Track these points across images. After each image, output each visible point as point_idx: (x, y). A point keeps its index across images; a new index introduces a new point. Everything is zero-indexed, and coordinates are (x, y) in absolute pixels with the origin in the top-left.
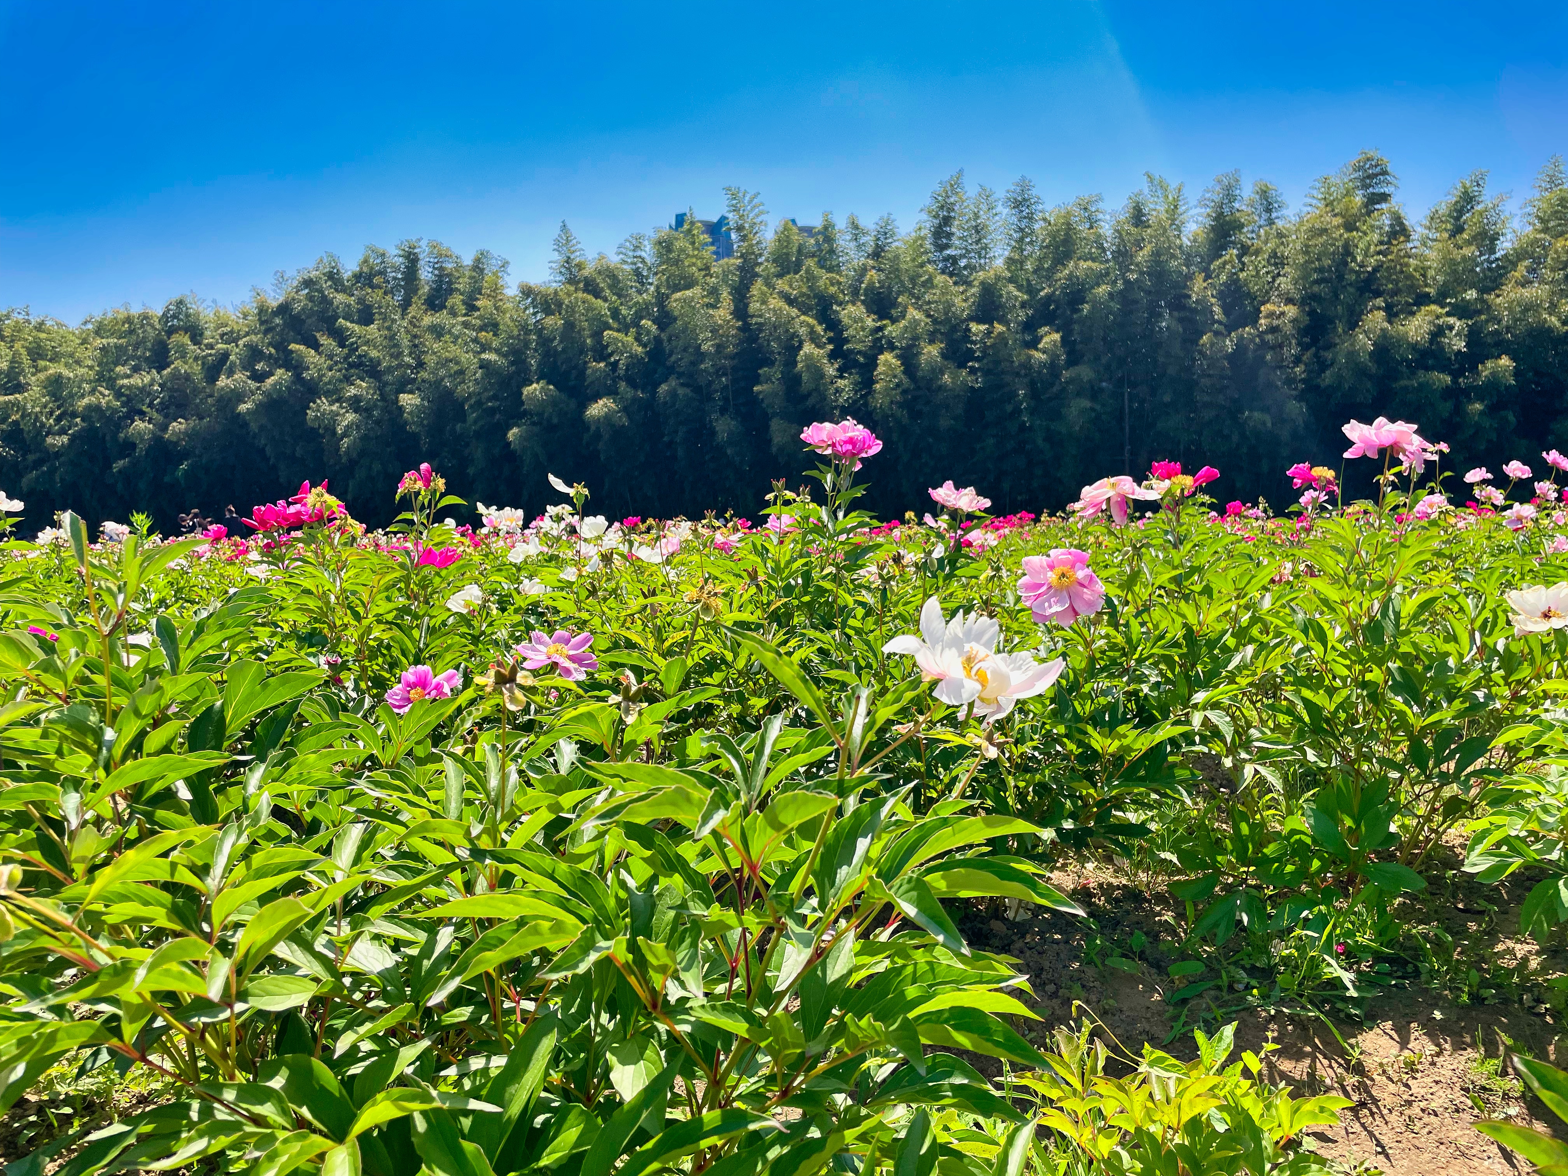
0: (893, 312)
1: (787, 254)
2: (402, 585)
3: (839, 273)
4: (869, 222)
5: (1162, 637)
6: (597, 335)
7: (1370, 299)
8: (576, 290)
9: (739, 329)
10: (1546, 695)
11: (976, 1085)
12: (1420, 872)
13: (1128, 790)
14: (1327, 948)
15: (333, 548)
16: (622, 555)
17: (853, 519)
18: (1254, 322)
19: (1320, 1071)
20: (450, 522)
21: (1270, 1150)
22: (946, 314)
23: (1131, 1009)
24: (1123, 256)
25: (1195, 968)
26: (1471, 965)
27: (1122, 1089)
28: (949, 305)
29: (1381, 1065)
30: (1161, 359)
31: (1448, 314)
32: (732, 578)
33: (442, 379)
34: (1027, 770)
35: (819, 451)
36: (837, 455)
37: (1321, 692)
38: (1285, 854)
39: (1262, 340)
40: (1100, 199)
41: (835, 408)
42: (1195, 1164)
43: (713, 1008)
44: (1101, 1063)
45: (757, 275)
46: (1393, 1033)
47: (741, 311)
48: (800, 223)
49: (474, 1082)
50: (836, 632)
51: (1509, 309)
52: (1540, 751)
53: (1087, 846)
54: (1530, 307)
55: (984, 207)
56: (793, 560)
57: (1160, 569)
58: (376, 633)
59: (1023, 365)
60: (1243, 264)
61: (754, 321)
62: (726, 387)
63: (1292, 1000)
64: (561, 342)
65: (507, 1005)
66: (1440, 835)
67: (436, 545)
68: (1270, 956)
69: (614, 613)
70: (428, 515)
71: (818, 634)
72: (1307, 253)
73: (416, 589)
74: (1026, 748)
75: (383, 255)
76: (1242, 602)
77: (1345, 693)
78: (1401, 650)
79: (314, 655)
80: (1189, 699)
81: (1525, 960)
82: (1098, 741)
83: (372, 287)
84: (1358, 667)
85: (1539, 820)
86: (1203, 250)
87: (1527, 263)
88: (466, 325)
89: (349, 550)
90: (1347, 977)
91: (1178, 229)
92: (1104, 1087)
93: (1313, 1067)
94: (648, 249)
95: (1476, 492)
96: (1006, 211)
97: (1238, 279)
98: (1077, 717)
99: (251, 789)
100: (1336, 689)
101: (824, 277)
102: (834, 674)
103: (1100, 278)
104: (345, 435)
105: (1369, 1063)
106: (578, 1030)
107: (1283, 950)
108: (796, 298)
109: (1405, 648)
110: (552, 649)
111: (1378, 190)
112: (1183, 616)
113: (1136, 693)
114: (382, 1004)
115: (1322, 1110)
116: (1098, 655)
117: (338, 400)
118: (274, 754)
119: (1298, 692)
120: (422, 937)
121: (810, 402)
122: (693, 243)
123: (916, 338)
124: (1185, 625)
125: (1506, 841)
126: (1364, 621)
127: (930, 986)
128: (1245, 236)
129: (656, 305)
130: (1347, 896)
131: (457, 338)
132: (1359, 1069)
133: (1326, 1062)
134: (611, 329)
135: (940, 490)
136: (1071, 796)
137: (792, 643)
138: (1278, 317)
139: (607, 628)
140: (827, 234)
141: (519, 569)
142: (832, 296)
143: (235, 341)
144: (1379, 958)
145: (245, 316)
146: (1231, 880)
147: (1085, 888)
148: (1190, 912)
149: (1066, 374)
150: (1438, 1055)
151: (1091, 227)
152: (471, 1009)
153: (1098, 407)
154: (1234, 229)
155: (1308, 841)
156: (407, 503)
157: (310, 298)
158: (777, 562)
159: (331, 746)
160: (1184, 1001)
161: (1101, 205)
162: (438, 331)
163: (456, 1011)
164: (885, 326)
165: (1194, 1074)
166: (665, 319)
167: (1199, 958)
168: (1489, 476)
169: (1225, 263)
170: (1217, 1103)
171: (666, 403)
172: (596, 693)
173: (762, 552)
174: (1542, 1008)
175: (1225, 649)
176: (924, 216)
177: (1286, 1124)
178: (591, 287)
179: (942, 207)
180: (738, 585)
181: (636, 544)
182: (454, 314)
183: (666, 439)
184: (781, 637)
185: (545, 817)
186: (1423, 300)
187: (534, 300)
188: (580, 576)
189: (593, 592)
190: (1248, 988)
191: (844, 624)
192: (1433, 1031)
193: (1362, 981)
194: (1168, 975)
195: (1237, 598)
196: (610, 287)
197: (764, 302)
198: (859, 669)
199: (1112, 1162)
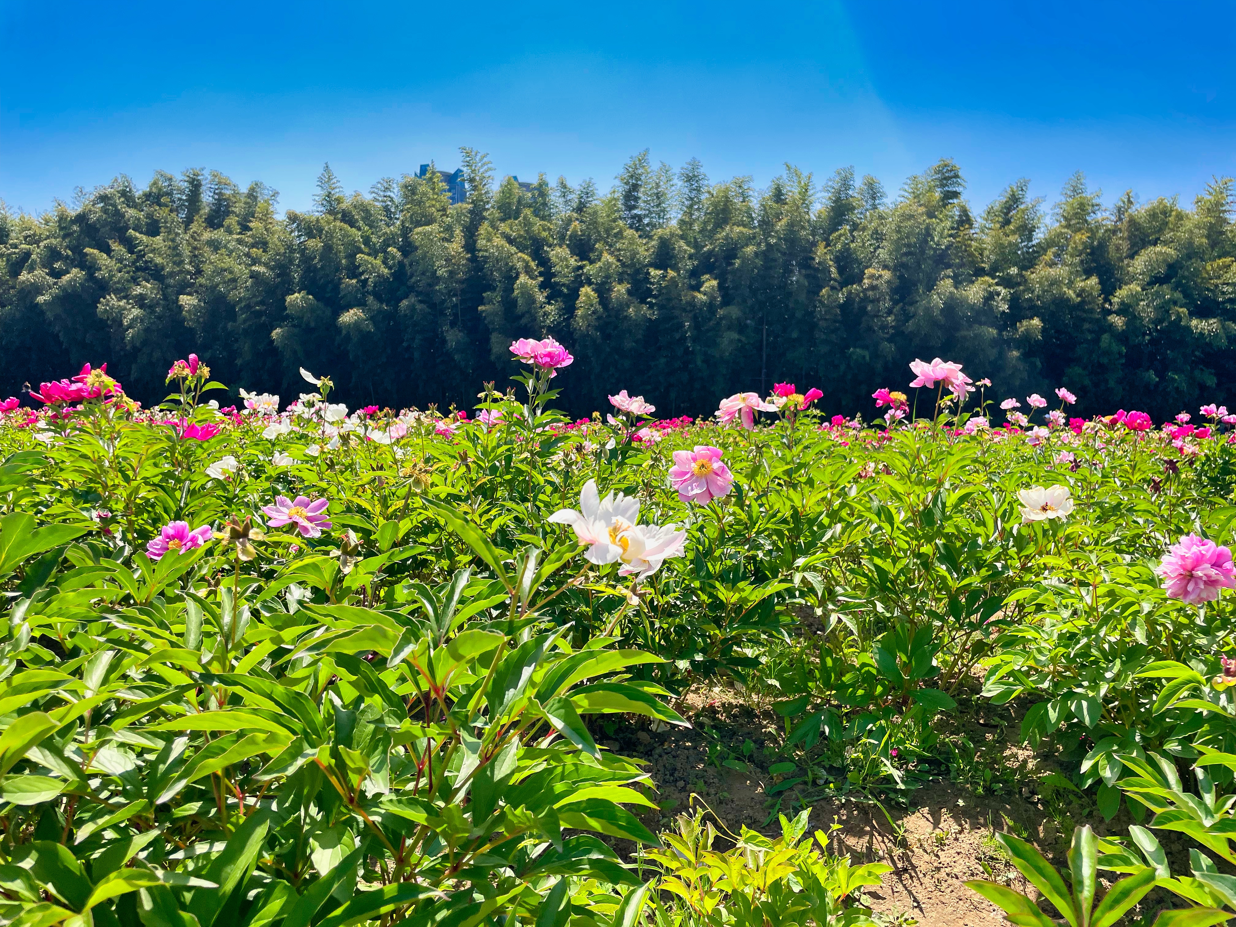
0: (591, 255)
1: (509, 203)
2: (168, 454)
3: (550, 221)
4: (575, 184)
5: (774, 516)
6: (351, 256)
7: (943, 269)
8: (335, 219)
9: (468, 259)
10: (1046, 567)
11: (609, 859)
12: (953, 696)
13: (744, 631)
14: (885, 753)
15: (109, 421)
16: (358, 437)
17: (548, 416)
18: (860, 280)
19: (876, 846)
20: (214, 404)
21: (831, 905)
22: (632, 260)
23: (740, 799)
24: (766, 224)
25: (789, 767)
26: (986, 765)
27: (724, 860)
28: (634, 254)
29: (919, 840)
30: (791, 305)
31: (997, 284)
32: (448, 458)
33: (217, 285)
34: (670, 615)
35: (524, 361)
36: (537, 365)
37: (889, 560)
38: (857, 681)
39: (865, 295)
40: (751, 179)
41: (543, 327)
42: (774, 916)
43: (400, 802)
44: (711, 841)
45: (484, 218)
46: (929, 816)
47: (470, 246)
48: (521, 180)
49: (196, 864)
50: (529, 504)
51: (1040, 283)
52: (1040, 608)
53: (715, 674)
54: (1055, 282)
55: (663, 179)
56: (499, 446)
57: (777, 464)
58: (142, 493)
59: (688, 303)
60: (854, 237)
61: (481, 254)
62: (456, 306)
63: (858, 791)
64: (320, 260)
65: (231, 800)
66: (969, 668)
67: (200, 421)
68: (844, 758)
69: (350, 483)
70: (194, 397)
71: (514, 506)
72: (898, 232)
73: (180, 458)
74: (670, 598)
75: (170, 179)
76: (836, 491)
77: (905, 561)
78: (946, 531)
79: (87, 510)
80: (793, 563)
81: (1025, 762)
82: (724, 594)
83: (160, 205)
84: (915, 543)
85: (1035, 658)
86: (825, 224)
87: (1054, 249)
88: (240, 242)
89: (124, 422)
90: (897, 774)
91: (807, 207)
92: (710, 859)
93: (870, 842)
94: (396, 191)
95: (1009, 416)
96: (680, 183)
97: (849, 248)
98: (709, 575)
99: (17, 620)
100: (899, 558)
101: (537, 224)
102: (525, 537)
103: (750, 240)
104: (130, 326)
105: (911, 839)
106: (289, 821)
107: (852, 754)
108: (515, 239)
109: (949, 529)
110: (293, 511)
111: (951, 189)
112: (791, 500)
113: (754, 557)
114: (122, 800)
115: (870, 874)
116: (727, 528)
117: (126, 297)
118: (40, 591)
119: (871, 560)
120: (160, 744)
121: (523, 321)
122: (433, 189)
123: (608, 277)
124: (793, 507)
125: (1011, 674)
126: (921, 508)
127: (574, 783)
128: (855, 216)
129: (401, 236)
130: (901, 713)
131: (231, 252)
132: (903, 844)
133: (880, 839)
134: (363, 253)
135: (617, 397)
136: (703, 636)
137: (494, 512)
138: (877, 279)
139: (342, 495)
140: (541, 190)
141: (274, 445)
142: (544, 239)
143: (37, 242)
144: (922, 760)
145: (47, 222)
146: (819, 701)
147: (712, 706)
148: (787, 725)
149: (721, 312)
150: (961, 832)
151: (744, 201)
152: (199, 804)
153: (743, 339)
154: (848, 210)
155: (874, 672)
156: (175, 386)
157: (105, 211)
158: (485, 448)
159: (92, 586)
160: (780, 793)
161: (752, 184)
162: (215, 245)
163: (187, 806)
164: (584, 266)
165: (778, 848)
166: (407, 248)
167: (792, 760)
168: (1018, 405)
169: (840, 235)
170: (792, 869)
171: (406, 315)
172: (323, 548)
173: (474, 439)
174: (1036, 798)
175: (821, 526)
176: (617, 182)
177: (844, 886)
178: (347, 218)
179: (632, 177)
180: (452, 463)
181: (370, 428)
182: (230, 232)
183: (405, 344)
184: (484, 506)
185: (269, 647)
186: (980, 272)
187: (298, 225)
188: (323, 452)
189: (331, 466)
190: (827, 782)
191: (535, 498)
192: (958, 815)
193: (909, 777)
194: (768, 773)
195: (832, 487)
196: (363, 219)
197: (489, 240)
198: (545, 533)
199: (715, 917)
